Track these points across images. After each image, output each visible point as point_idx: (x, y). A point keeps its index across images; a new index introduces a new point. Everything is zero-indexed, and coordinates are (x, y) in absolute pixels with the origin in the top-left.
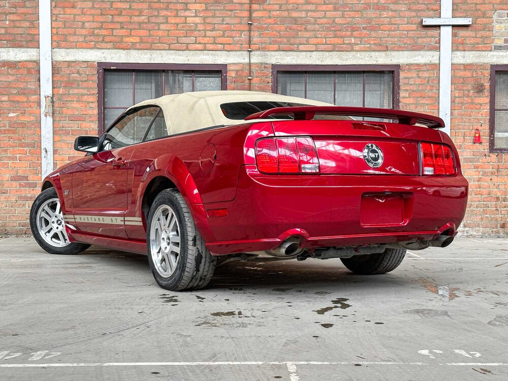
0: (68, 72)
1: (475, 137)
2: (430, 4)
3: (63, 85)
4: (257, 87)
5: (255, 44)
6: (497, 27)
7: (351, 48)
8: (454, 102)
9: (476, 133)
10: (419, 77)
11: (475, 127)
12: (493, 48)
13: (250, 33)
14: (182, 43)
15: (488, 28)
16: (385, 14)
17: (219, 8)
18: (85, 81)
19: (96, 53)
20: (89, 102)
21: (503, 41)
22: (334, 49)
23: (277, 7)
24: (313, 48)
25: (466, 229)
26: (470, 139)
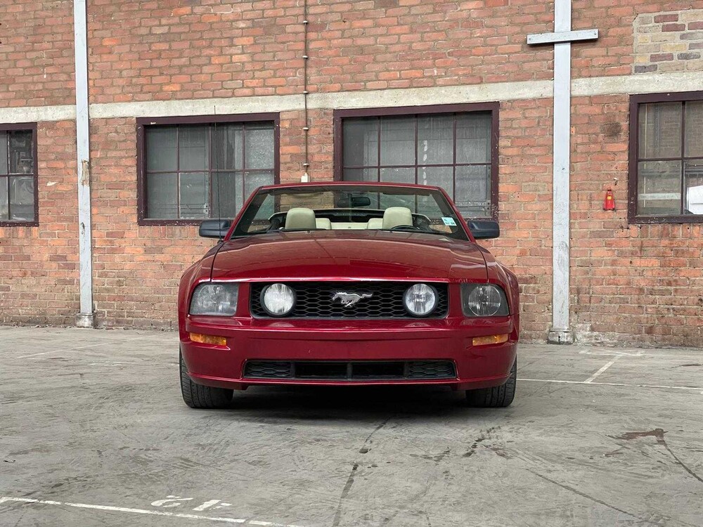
0: (106, 131)
1: (606, 200)
2: (540, 13)
3: (100, 147)
4: (315, 140)
5: (313, 84)
6: (639, 38)
7: (432, 83)
8: (575, 151)
9: (607, 195)
10: (526, 118)
11: (607, 187)
12: (633, 69)
13: (306, 71)
14: (227, 89)
15: (626, 40)
16: (478, 33)
17: (271, 41)
18: (124, 141)
19: (134, 107)
20: (127, 167)
21: (649, 57)
22: (412, 84)
23: (338, 34)
24: (383, 84)
25: (595, 333)
26: (599, 203)
